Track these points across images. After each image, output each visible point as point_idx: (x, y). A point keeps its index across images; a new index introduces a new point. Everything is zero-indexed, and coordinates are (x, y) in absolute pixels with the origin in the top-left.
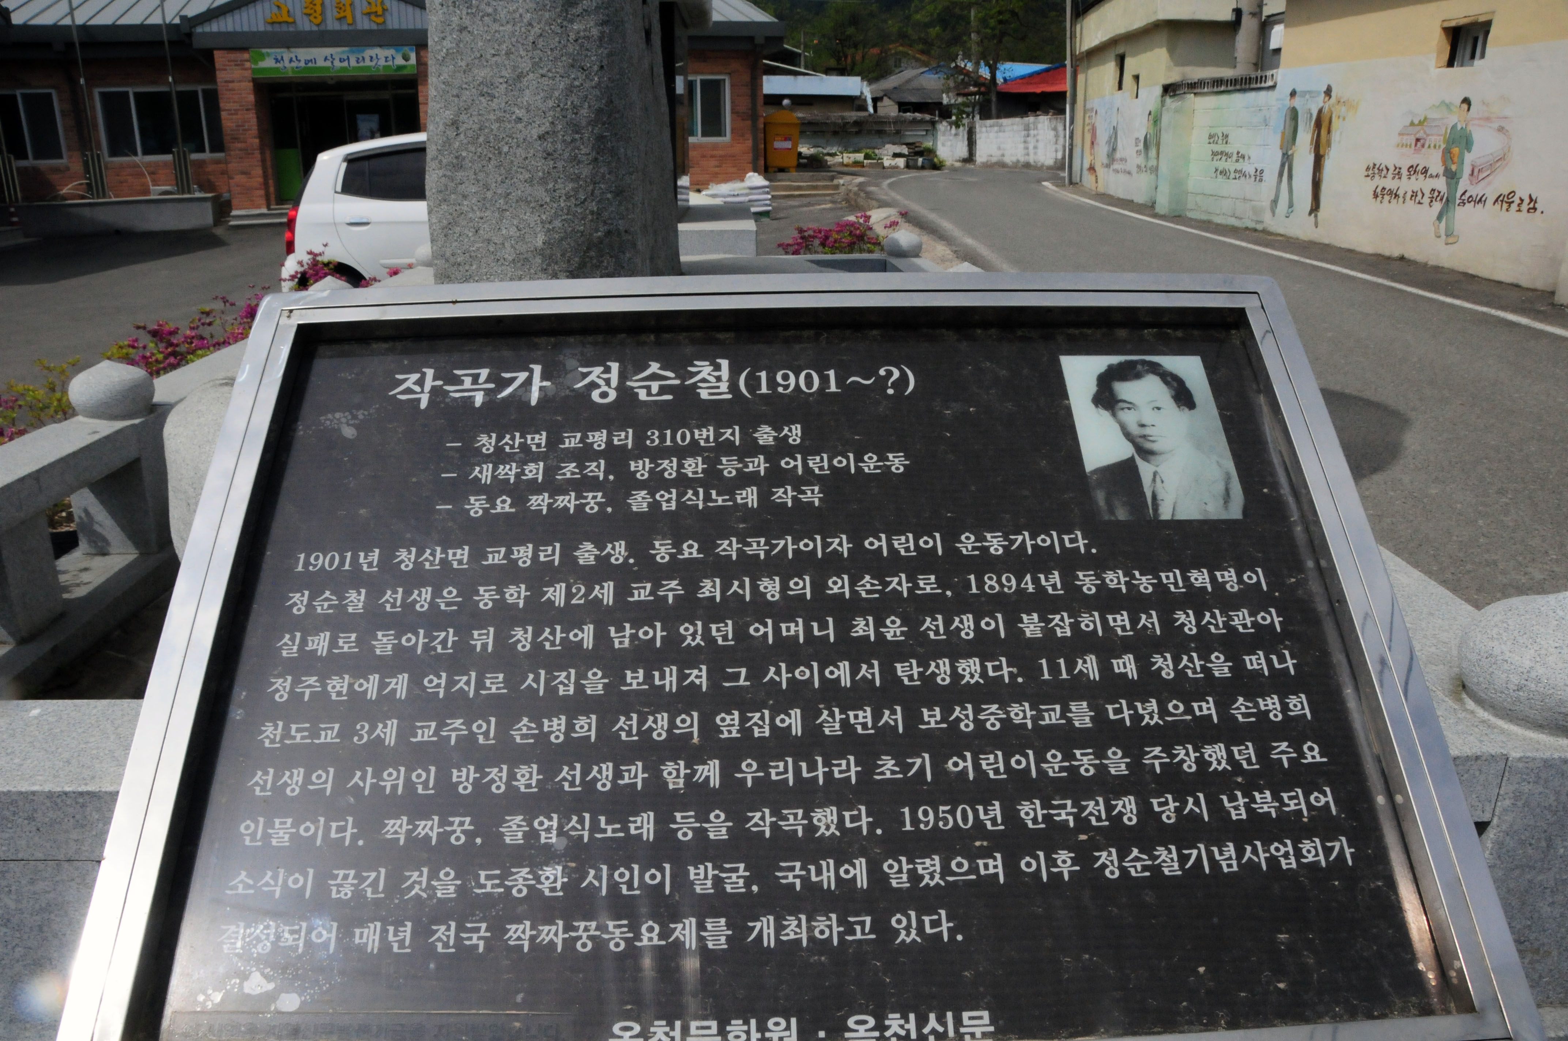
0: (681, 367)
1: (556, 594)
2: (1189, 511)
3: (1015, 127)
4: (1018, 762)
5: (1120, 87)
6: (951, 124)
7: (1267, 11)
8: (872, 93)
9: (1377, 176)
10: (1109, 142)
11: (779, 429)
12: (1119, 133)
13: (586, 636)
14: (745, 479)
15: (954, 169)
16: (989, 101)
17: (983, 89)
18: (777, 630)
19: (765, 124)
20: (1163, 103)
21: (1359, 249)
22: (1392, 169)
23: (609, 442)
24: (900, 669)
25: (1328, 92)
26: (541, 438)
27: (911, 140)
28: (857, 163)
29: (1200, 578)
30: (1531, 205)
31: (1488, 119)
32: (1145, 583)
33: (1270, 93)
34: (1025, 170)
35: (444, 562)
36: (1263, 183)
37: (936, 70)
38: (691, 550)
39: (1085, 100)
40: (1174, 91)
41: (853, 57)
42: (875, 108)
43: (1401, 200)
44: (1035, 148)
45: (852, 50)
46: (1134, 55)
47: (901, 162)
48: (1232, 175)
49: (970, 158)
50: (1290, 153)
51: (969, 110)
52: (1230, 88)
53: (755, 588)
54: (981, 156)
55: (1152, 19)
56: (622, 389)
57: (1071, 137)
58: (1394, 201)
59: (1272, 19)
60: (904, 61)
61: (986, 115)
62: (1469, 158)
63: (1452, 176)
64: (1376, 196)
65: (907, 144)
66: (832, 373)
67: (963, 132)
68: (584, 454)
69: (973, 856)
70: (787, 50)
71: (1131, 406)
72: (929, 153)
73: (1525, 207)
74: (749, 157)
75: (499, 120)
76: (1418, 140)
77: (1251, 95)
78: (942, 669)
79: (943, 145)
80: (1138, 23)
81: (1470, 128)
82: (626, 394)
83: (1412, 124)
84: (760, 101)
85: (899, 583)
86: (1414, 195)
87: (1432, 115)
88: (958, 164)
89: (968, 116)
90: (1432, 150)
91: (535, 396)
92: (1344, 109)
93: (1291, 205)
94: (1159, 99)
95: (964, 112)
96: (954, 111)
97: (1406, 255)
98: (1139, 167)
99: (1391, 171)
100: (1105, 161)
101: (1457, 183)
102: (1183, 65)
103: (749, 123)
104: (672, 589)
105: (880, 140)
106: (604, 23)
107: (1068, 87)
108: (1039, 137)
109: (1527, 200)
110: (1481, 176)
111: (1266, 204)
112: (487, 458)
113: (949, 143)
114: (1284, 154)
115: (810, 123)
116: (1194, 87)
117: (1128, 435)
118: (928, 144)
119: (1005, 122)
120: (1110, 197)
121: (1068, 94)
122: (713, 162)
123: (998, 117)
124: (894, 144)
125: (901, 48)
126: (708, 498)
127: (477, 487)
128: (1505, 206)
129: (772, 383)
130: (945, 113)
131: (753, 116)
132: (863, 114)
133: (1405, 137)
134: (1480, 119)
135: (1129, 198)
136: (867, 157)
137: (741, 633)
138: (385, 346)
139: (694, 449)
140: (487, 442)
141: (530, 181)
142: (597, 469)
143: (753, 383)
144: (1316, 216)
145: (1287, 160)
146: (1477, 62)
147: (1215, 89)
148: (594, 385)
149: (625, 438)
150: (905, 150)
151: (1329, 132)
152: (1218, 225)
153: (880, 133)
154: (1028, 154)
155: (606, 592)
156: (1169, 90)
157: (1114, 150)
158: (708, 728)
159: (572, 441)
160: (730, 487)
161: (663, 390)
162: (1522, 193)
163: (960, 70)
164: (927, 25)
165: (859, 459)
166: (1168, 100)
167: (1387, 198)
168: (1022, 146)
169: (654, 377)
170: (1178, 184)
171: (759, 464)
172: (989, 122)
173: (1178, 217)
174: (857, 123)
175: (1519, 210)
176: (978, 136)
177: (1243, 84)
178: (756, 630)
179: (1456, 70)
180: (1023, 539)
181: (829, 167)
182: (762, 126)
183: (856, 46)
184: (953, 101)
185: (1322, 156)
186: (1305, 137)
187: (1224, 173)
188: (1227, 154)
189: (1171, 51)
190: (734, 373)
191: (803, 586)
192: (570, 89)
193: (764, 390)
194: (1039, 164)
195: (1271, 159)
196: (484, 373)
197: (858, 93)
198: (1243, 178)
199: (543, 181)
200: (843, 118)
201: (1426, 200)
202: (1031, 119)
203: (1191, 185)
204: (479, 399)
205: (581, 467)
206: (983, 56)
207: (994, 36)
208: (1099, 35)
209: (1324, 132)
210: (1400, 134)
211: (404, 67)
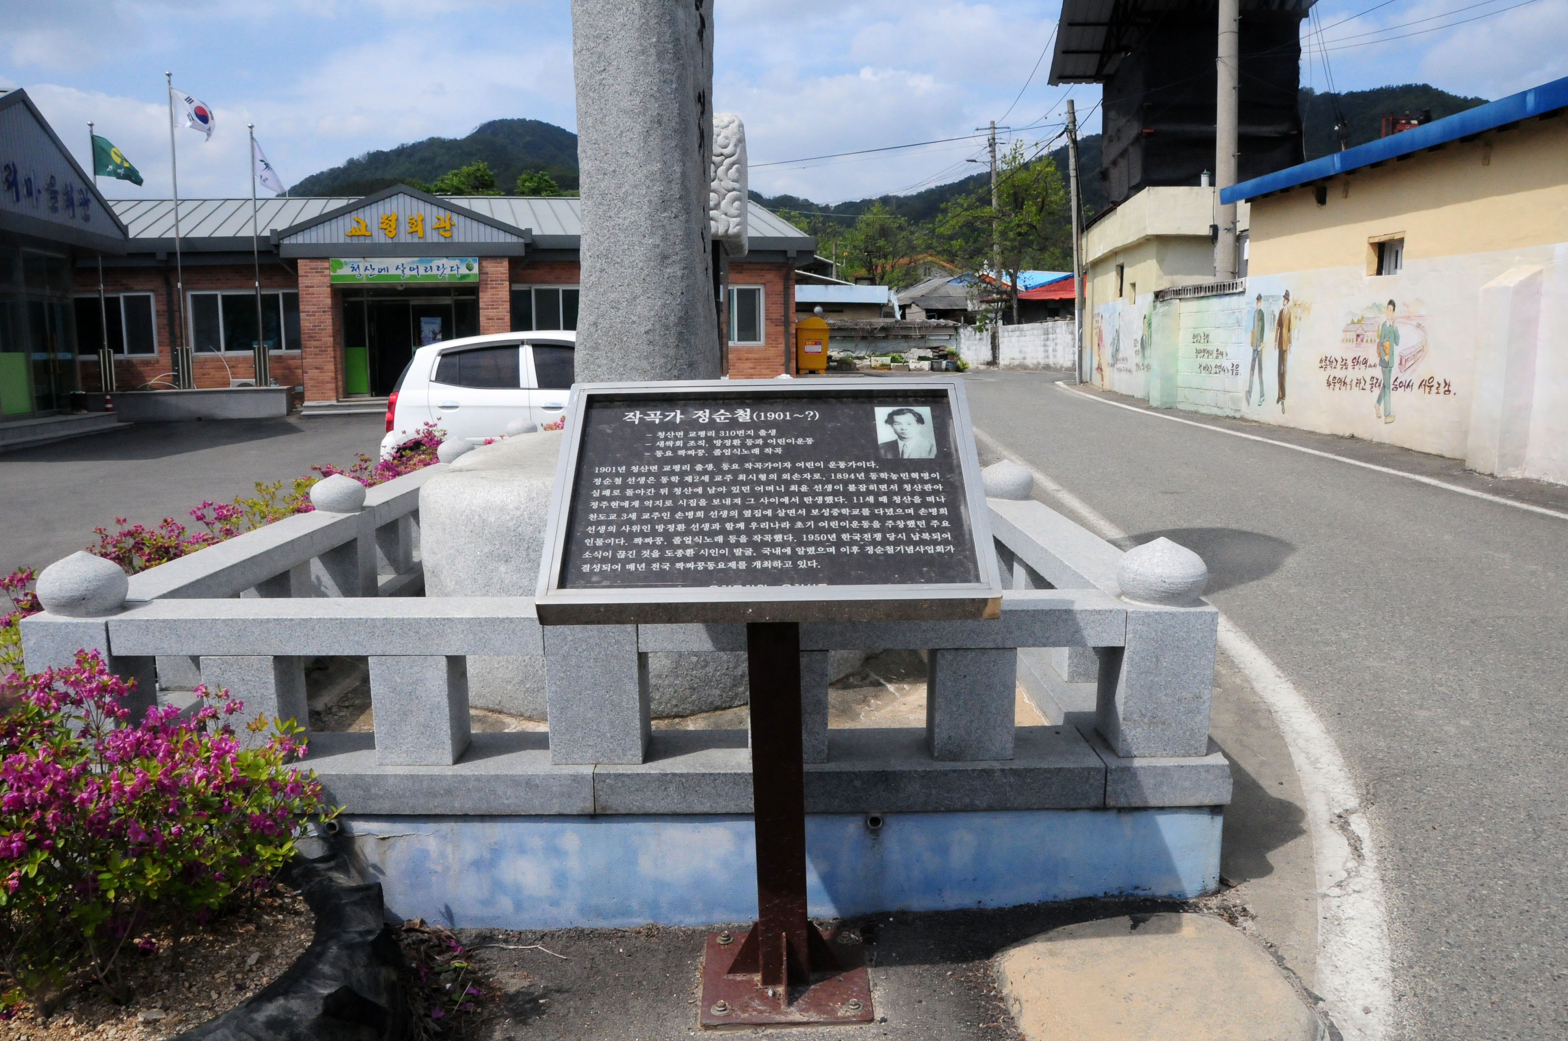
0: (732, 411)
1: (689, 479)
2: (915, 456)
3: (1035, 332)
4: (842, 524)
5: (1121, 295)
6: (975, 329)
7: (1240, 227)
8: (899, 300)
9: (1328, 367)
10: (1113, 343)
11: (767, 431)
12: (1121, 335)
13: (700, 490)
14: (754, 446)
15: (977, 372)
16: (1010, 308)
17: (1004, 296)
18: (764, 488)
19: (797, 330)
20: (1155, 307)
21: (1318, 431)
22: (1340, 360)
23: (706, 435)
24: (805, 499)
25: (1286, 297)
26: (682, 433)
27: (935, 345)
28: (884, 366)
29: (915, 475)
30: (1446, 389)
31: (1409, 318)
32: (894, 477)
33: (1241, 298)
34: (1045, 372)
35: (649, 470)
36: (1239, 376)
37: (960, 279)
38: (735, 466)
39: (1093, 306)
40: (1163, 297)
41: (883, 268)
42: (903, 316)
43: (1348, 386)
44: (1054, 350)
45: (883, 260)
46: (1131, 266)
47: (926, 365)
48: (1214, 370)
49: (994, 362)
50: (1259, 349)
51: (992, 315)
52: (1208, 294)
53: (757, 477)
54: (1004, 359)
55: (1143, 234)
56: (710, 418)
57: (1081, 340)
58: (1343, 388)
59: (1245, 233)
60: (934, 270)
61: (1008, 320)
62: (1397, 350)
63: (1386, 365)
64: (1329, 384)
65: (931, 348)
66: (788, 414)
67: (986, 335)
68: (697, 438)
69: (825, 547)
70: (820, 261)
71: (900, 423)
72: (954, 355)
73: (1442, 390)
74: (782, 360)
75: (621, 322)
76: (1358, 336)
77: (1227, 299)
78: (820, 500)
79: (969, 349)
80: (1131, 237)
81: (1396, 325)
82: (712, 420)
83: (1353, 323)
84: (793, 308)
85: (807, 476)
86: (1358, 382)
87: (1368, 315)
88: (983, 367)
89: (991, 320)
90: (1369, 344)
91: (678, 421)
92: (1299, 310)
93: (1262, 395)
94: (1152, 304)
95: (987, 318)
96: (978, 317)
97: (1355, 435)
98: (1137, 365)
99: (1339, 363)
100: (1110, 361)
101: (1390, 371)
102: (1171, 274)
103: (782, 328)
104: (729, 477)
105: (906, 344)
106: (684, 268)
107: (1076, 294)
108: (1058, 341)
109: (1443, 384)
110: (1408, 364)
111: (1242, 395)
112: (662, 439)
113: (974, 348)
114: (1254, 351)
115: (840, 329)
116: (1178, 293)
117: (896, 432)
118: (951, 347)
119: (1025, 326)
120: (1115, 393)
121: (1076, 301)
122: (749, 365)
123: (1019, 323)
124: (919, 348)
125: (929, 258)
126: (741, 451)
127: (659, 448)
128: (1427, 389)
129: (766, 416)
130: (970, 319)
131: (786, 323)
132: (889, 320)
133: (1348, 334)
134: (1402, 317)
135: (1130, 394)
136: (893, 360)
137: (752, 489)
138: (620, 403)
139: (737, 437)
140: (661, 435)
141: (639, 358)
142: (702, 443)
143: (759, 416)
144: (1283, 404)
145: (1257, 355)
146: (1398, 271)
147: (1196, 295)
148: (700, 417)
149: (712, 433)
150: (929, 354)
151: (1289, 330)
152: (1203, 414)
153: (906, 337)
154: (1048, 357)
155: (706, 478)
156: (1159, 296)
157: (1117, 350)
158: (741, 514)
159: (693, 434)
160: (750, 448)
161: (725, 419)
162: (1439, 378)
163: (983, 279)
164: (951, 238)
165: (796, 440)
166: (1158, 304)
167: (1337, 385)
168: (1042, 349)
169: (722, 414)
170: (1168, 380)
171: (760, 442)
172: (1011, 327)
173: (1169, 409)
174: (883, 329)
175: (1438, 393)
176: (1000, 340)
177: (1220, 290)
178: (757, 488)
179: (1384, 277)
180: (853, 464)
181: (858, 370)
182: (794, 331)
183: (885, 257)
184: (976, 309)
185: (1285, 351)
186: (1270, 335)
187: (1206, 368)
188: (1208, 352)
189: (1161, 262)
190: (752, 413)
191: (774, 476)
192: (664, 306)
193: (763, 418)
194: (1058, 366)
195: (1243, 355)
196: (658, 413)
197: (886, 301)
198: (1222, 373)
199: (647, 358)
200: (871, 324)
201: (1368, 386)
202: (1050, 324)
203: (1180, 380)
204: (657, 421)
205: (696, 442)
206: (1005, 266)
207: (1013, 248)
208: (1101, 248)
209: (1285, 330)
210: (1345, 331)
211: (467, 276)
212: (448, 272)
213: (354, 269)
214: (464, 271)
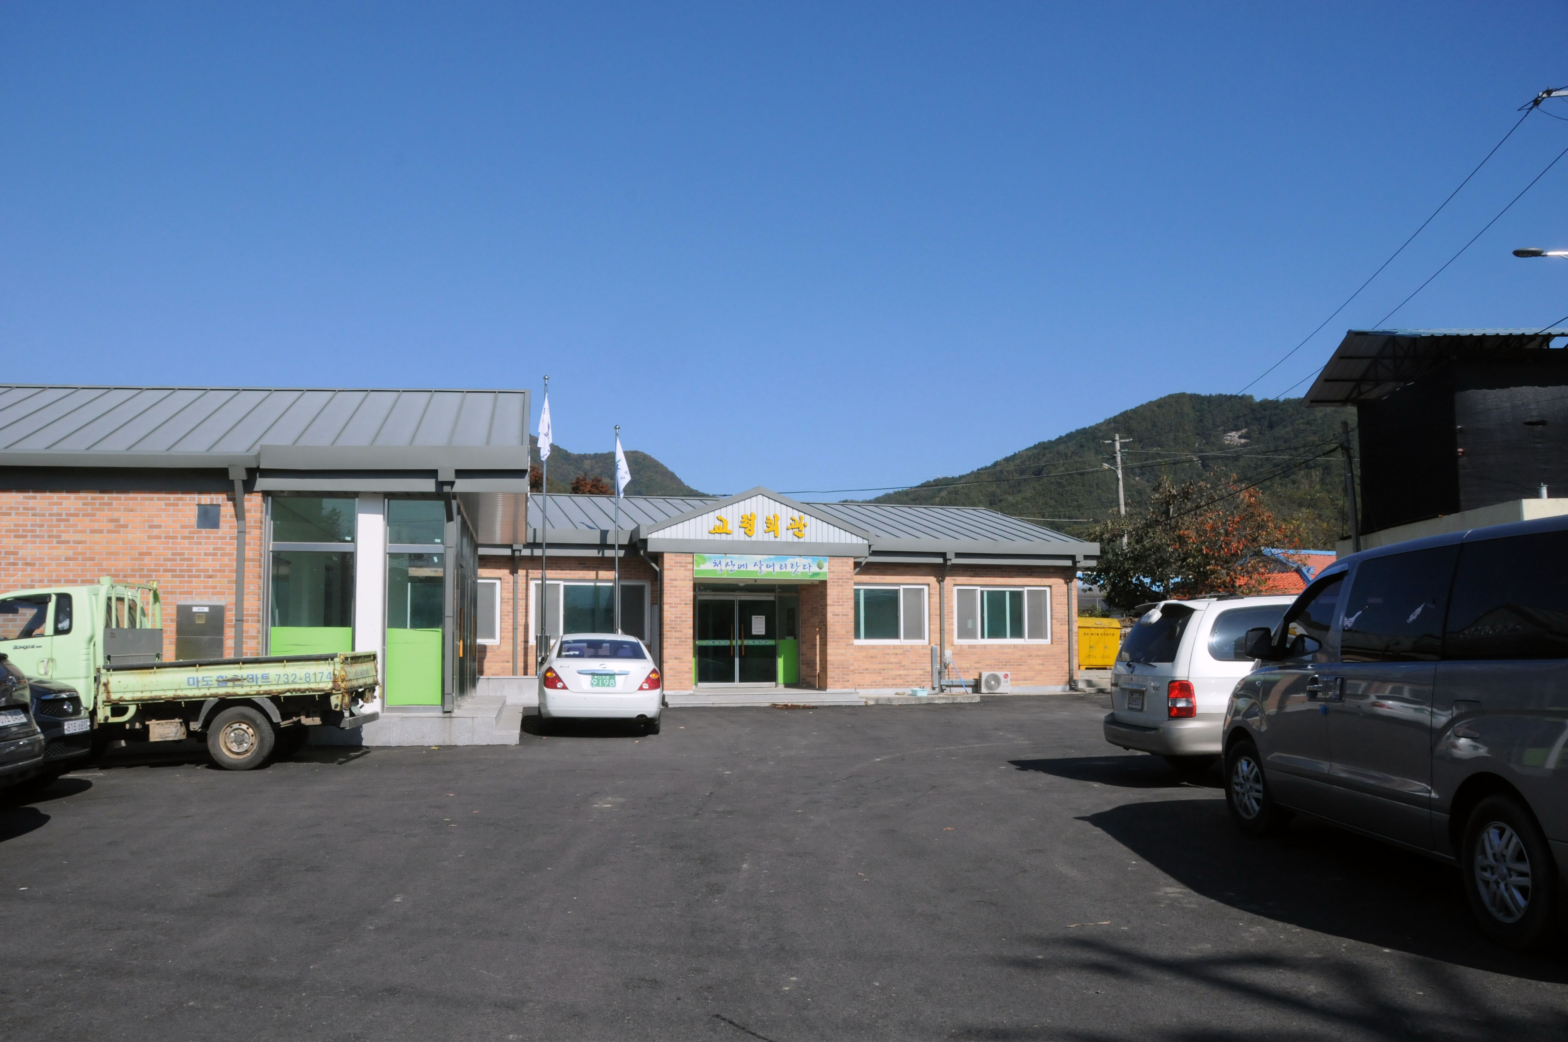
74: (1067, 656)
84: (1075, 608)
103: (1066, 627)
122: (1038, 661)
131: (1070, 622)
211: (817, 574)
212: (800, 569)
213: (716, 564)
214: (815, 569)
